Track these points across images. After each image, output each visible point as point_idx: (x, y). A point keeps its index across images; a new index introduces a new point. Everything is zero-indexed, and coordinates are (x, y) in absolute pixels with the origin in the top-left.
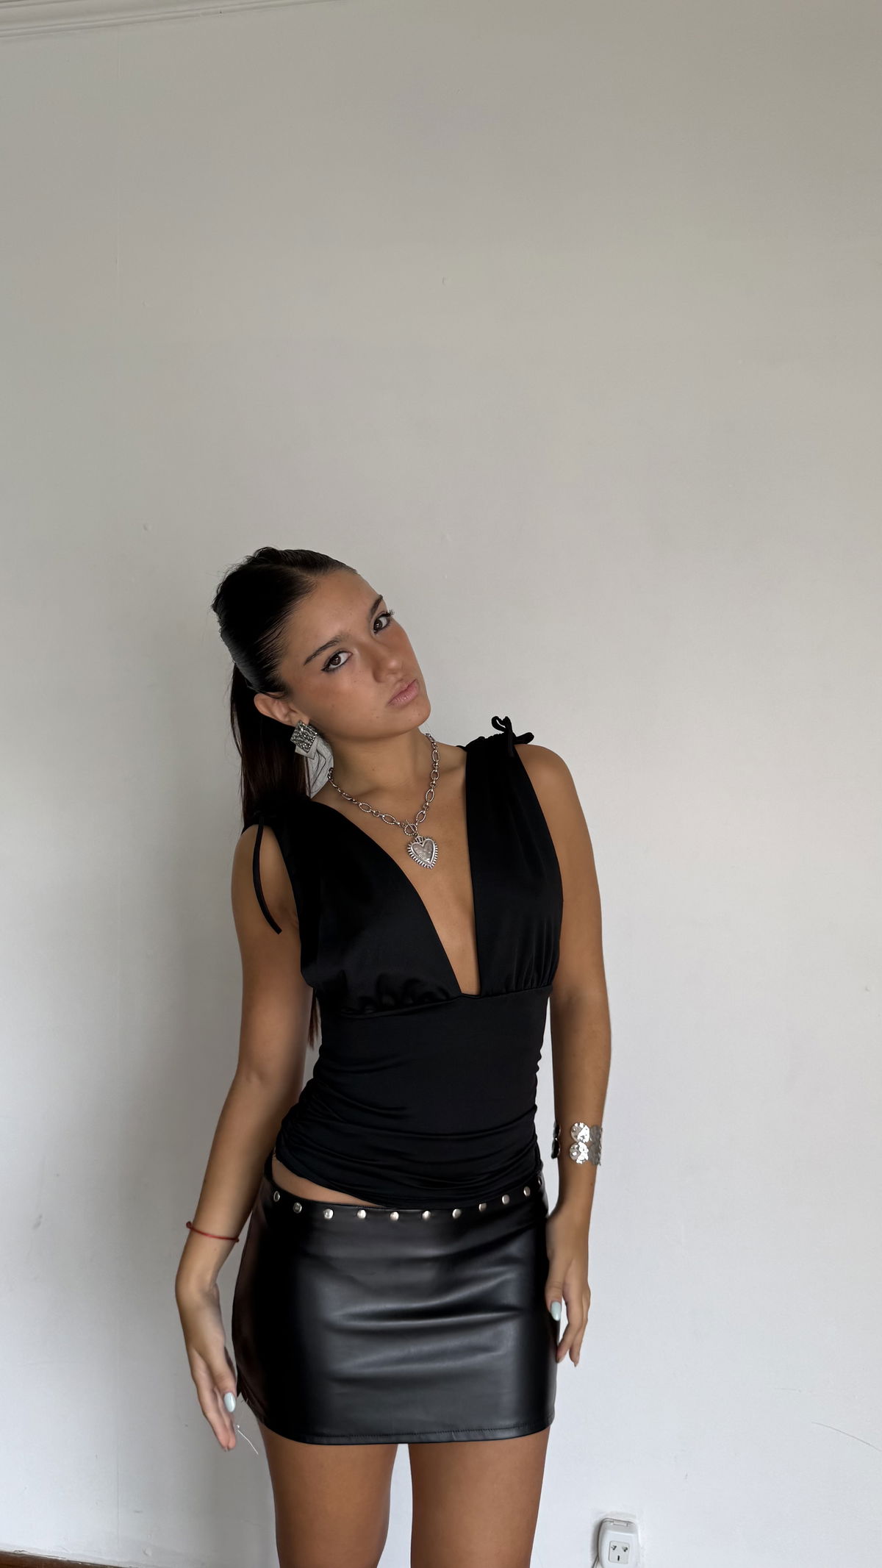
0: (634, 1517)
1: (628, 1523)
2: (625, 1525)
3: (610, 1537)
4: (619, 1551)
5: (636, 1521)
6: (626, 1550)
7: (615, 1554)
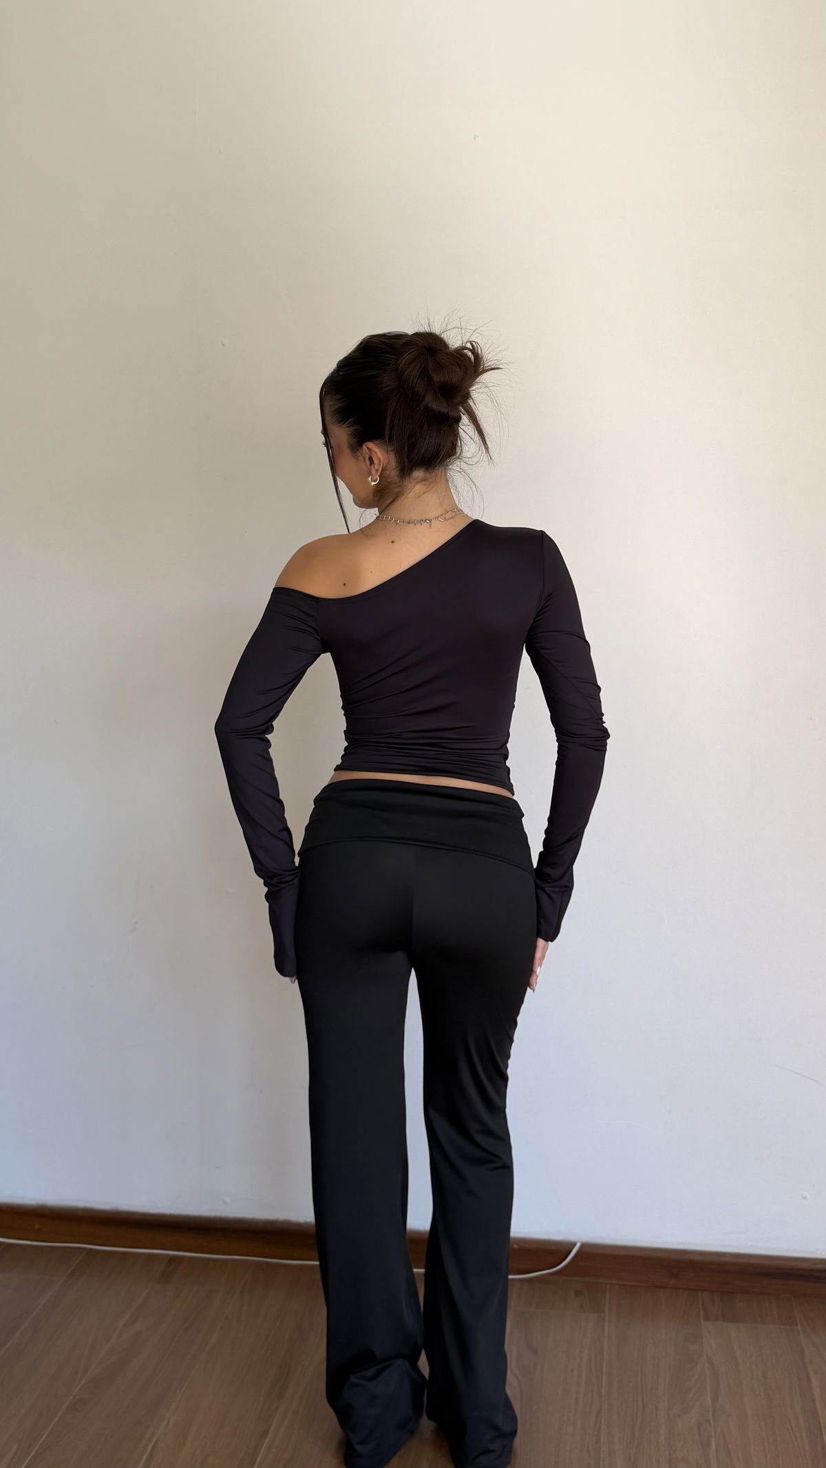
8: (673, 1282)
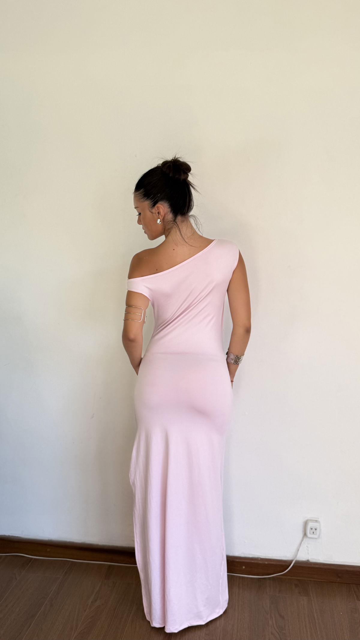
0: (318, 518)
1: (316, 521)
2: (315, 521)
3: (310, 525)
4: (314, 530)
5: (319, 520)
6: (316, 529)
7: (312, 531)
8: (338, 580)
